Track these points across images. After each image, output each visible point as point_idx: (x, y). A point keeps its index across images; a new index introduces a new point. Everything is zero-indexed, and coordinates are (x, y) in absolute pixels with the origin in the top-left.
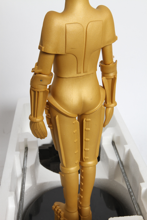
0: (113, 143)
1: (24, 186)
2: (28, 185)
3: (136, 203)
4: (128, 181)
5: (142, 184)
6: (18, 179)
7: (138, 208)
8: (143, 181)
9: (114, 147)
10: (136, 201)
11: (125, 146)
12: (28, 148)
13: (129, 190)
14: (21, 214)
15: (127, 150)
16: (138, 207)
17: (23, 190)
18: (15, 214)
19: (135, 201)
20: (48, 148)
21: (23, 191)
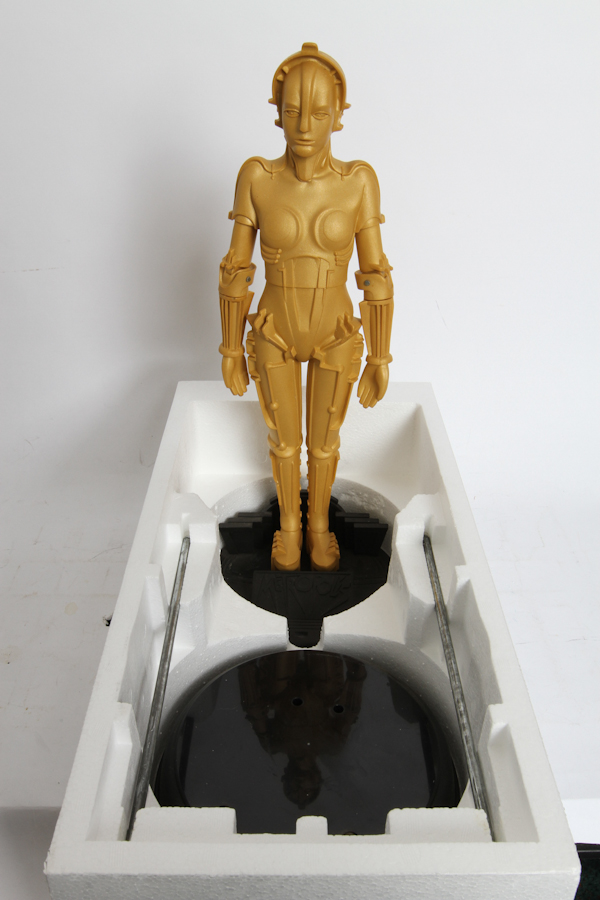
0: (427, 543)
1: (166, 666)
2: (181, 648)
3: (472, 753)
4: (458, 674)
5: (494, 710)
6: (155, 633)
7: (477, 772)
8: (498, 699)
9: (428, 556)
10: (474, 746)
11: (459, 569)
12: (191, 541)
13: (457, 707)
14: (148, 763)
15: (461, 582)
16: (476, 767)
17: (164, 679)
18: (130, 768)
19: (470, 744)
20: (249, 525)
21: (164, 683)
